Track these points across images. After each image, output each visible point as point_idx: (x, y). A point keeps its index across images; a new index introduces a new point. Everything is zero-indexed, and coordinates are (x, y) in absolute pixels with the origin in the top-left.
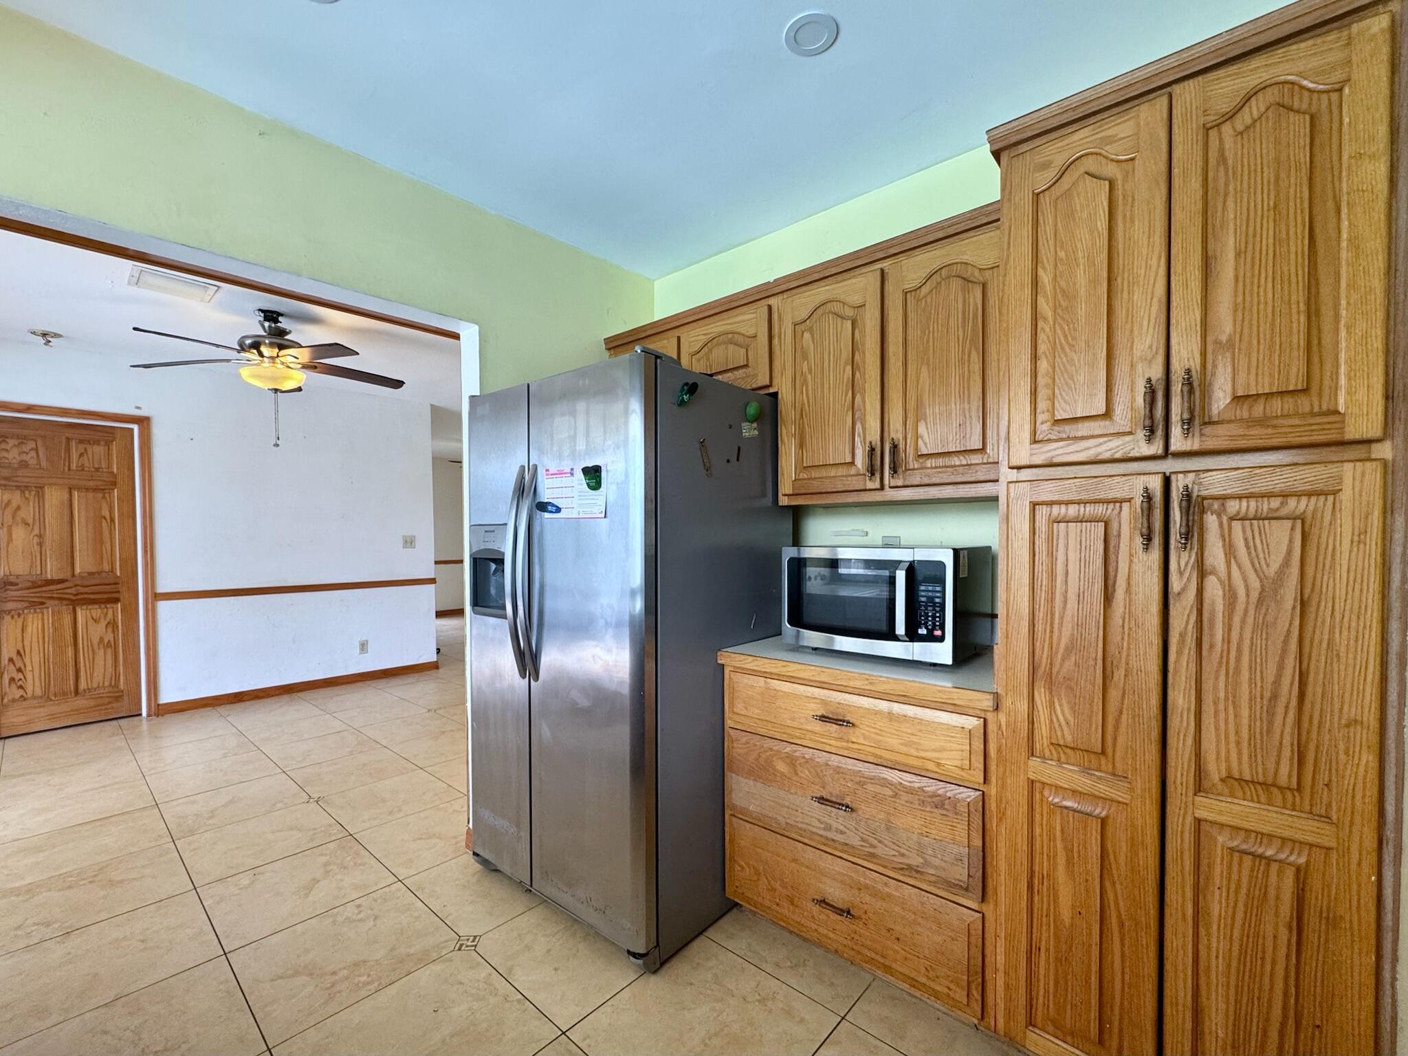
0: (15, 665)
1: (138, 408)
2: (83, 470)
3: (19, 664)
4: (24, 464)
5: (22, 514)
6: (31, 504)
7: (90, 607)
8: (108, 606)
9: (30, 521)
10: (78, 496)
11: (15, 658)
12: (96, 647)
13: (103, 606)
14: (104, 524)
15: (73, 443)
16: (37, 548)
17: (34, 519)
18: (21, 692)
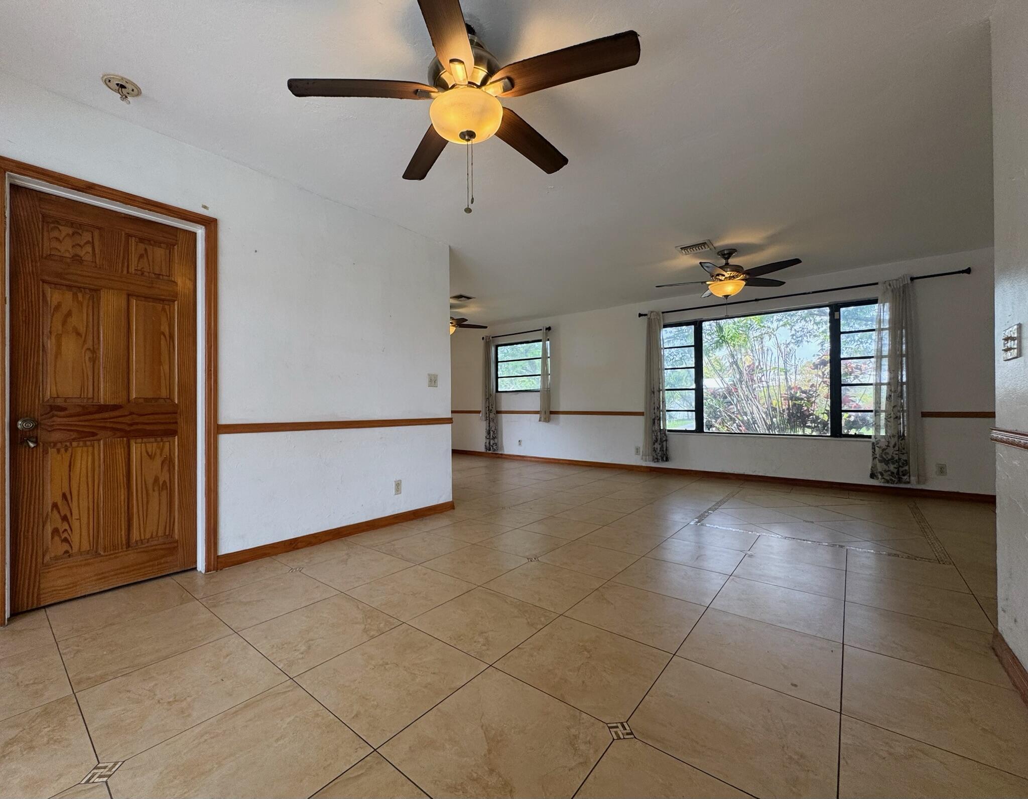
0: (59, 512)
1: (205, 207)
2: (142, 274)
3: (64, 511)
4: (77, 259)
5: (74, 321)
6: (85, 310)
7: (145, 440)
8: (165, 439)
9: (82, 330)
10: (137, 306)
11: (59, 504)
12: (150, 487)
13: (159, 439)
14: (163, 342)
15: (133, 241)
16: (89, 364)
17: (87, 326)
18: (66, 547)
